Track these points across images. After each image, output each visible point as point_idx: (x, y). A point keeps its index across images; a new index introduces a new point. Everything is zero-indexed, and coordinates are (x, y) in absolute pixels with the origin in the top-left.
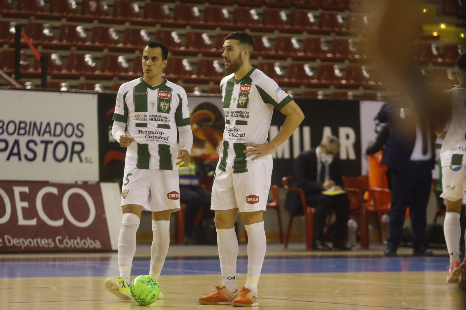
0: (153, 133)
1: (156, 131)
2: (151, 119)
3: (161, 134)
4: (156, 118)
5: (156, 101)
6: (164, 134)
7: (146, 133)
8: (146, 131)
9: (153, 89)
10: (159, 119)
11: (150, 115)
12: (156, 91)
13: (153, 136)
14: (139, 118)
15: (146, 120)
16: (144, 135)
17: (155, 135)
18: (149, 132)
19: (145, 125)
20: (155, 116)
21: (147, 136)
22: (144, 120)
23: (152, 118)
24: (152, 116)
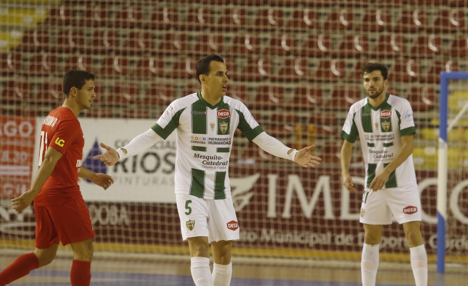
0: (211, 158)
1: (215, 156)
2: (210, 142)
3: (220, 159)
4: (216, 141)
5: (215, 122)
6: (222, 158)
7: (204, 158)
8: (204, 156)
9: (212, 108)
10: (219, 142)
11: (209, 138)
12: (215, 110)
13: (211, 162)
14: (197, 141)
15: (205, 143)
16: (202, 160)
17: (213, 161)
18: (207, 158)
19: (203, 149)
20: (215, 139)
21: (205, 162)
22: (202, 143)
23: (212, 141)
24: (212, 138)
